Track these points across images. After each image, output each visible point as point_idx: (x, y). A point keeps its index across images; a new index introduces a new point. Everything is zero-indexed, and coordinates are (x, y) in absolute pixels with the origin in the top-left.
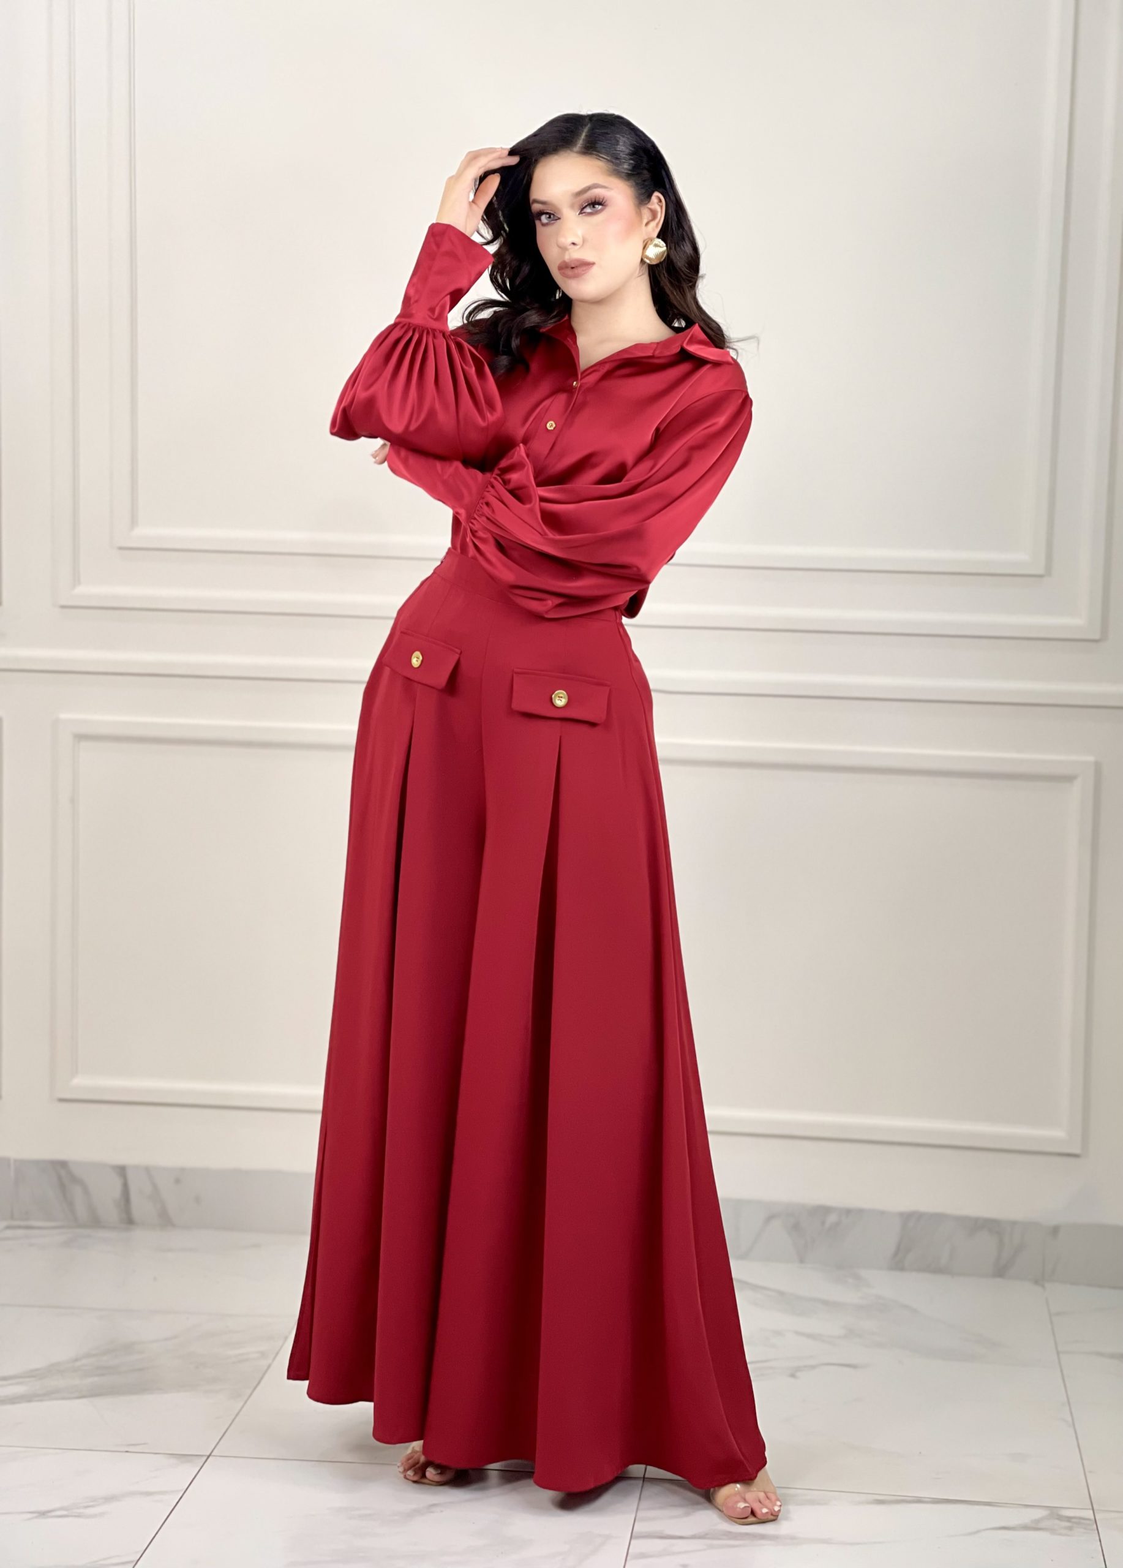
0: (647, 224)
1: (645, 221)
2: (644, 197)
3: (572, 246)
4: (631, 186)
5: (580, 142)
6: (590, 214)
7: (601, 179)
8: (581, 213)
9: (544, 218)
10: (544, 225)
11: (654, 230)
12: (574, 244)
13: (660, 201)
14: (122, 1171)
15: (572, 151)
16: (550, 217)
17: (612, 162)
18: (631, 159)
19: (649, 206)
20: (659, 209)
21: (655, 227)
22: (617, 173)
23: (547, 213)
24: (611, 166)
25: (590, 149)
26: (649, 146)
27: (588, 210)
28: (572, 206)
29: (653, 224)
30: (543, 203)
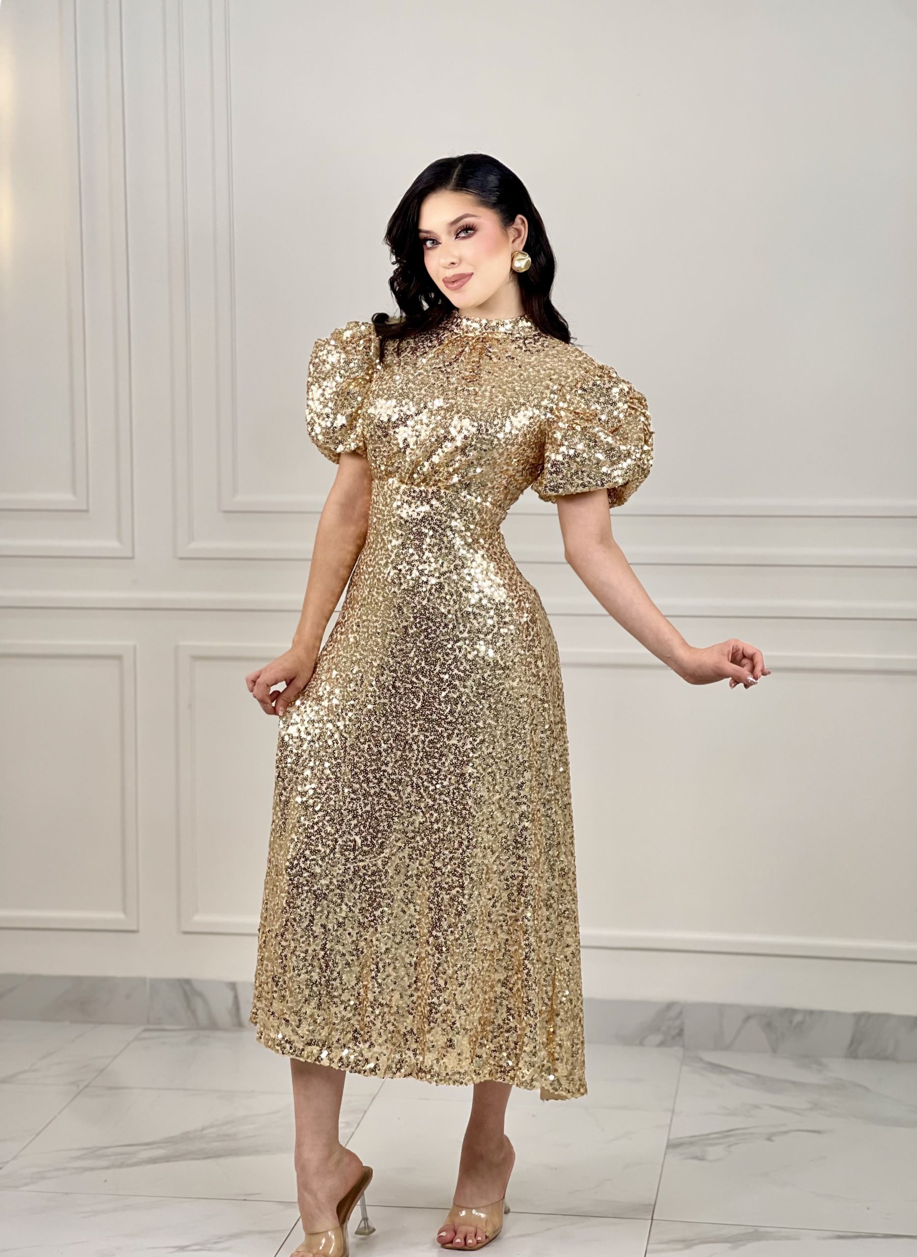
0: (514, 241)
1: (511, 239)
2: (508, 220)
3: (452, 265)
4: (496, 213)
5: (453, 182)
6: (464, 238)
7: (471, 210)
8: (456, 238)
9: (429, 244)
10: (429, 249)
11: (519, 246)
12: (453, 263)
13: (523, 222)
14: (233, 986)
15: (446, 189)
16: (433, 243)
17: (479, 195)
18: (497, 191)
19: (514, 226)
20: (523, 228)
21: (520, 244)
22: (485, 203)
23: (430, 240)
24: (480, 198)
25: (461, 186)
26: (511, 178)
27: (462, 235)
28: (449, 233)
29: (518, 241)
30: (427, 232)
